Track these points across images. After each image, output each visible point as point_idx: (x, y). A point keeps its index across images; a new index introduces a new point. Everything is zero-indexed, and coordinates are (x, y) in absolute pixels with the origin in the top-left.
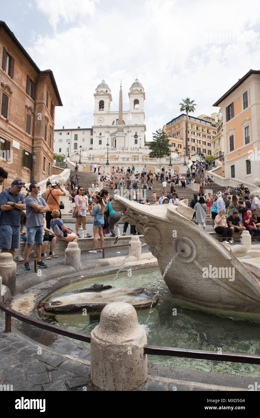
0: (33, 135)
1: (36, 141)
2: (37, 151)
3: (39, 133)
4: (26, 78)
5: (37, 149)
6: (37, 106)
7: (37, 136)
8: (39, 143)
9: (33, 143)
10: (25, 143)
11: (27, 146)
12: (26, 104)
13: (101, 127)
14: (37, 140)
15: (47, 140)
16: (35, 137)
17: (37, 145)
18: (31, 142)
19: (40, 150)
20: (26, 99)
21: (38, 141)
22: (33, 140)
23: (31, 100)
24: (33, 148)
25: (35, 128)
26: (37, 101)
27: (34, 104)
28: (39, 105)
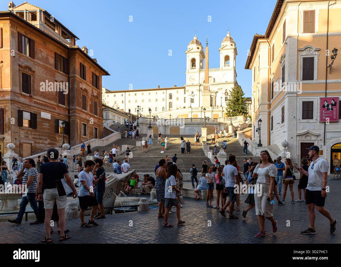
0: (69, 106)
1: (72, 111)
2: (73, 119)
3: (74, 103)
4: (53, 55)
5: (73, 117)
6: (71, 79)
7: (72, 106)
8: (74, 112)
9: (69, 113)
10: (58, 113)
11: (62, 116)
12: (56, 79)
13: (193, 85)
14: (72, 109)
15: (88, 108)
16: (70, 107)
17: (73, 114)
18: (67, 112)
19: (75, 118)
20: (55, 74)
21: (73, 111)
22: (69, 110)
23: (63, 75)
24: (69, 117)
25: (70, 99)
26: (70, 75)
27: (68, 78)
28: (72, 79)
